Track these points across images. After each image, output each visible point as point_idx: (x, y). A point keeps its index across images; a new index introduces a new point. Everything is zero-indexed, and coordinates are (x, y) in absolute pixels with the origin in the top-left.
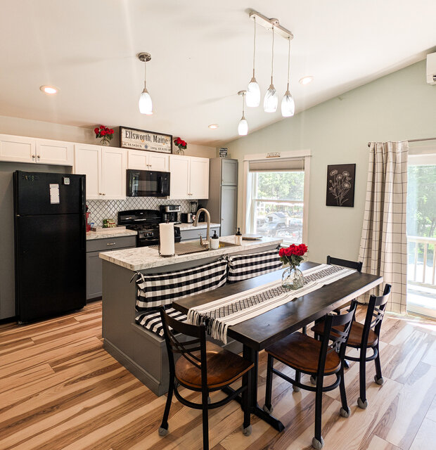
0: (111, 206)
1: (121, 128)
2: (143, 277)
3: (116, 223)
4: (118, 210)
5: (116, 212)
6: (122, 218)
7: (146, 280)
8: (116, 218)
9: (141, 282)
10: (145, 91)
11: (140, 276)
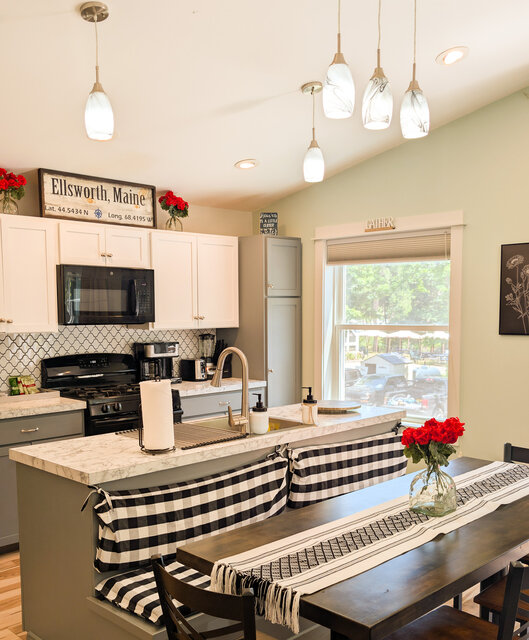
0: (25, 347)
1: (40, 172)
2: (109, 499)
3: (38, 385)
4: (42, 355)
5: (36, 360)
6: (51, 372)
7: (116, 504)
8: (38, 373)
9: (104, 509)
10: (97, 88)
11: (102, 497)
